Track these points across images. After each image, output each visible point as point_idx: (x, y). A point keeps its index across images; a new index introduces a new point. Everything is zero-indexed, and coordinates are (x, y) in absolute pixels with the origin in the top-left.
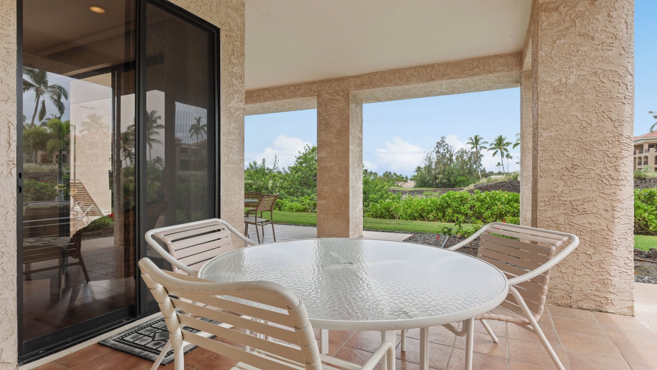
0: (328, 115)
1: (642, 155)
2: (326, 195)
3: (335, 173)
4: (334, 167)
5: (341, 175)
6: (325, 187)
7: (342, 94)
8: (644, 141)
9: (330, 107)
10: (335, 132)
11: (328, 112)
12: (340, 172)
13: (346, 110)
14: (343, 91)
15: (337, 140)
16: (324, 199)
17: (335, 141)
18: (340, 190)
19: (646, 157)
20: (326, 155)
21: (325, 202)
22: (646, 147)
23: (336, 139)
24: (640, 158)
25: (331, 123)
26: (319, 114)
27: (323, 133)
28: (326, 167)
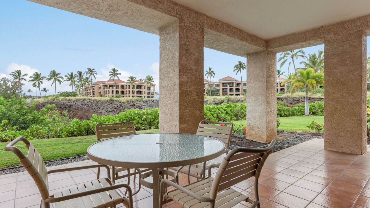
0: (189, 42)
1: (107, 90)
2: (187, 119)
3: (194, 97)
4: (193, 92)
5: (198, 99)
6: (186, 110)
7: (199, 27)
8: (107, 84)
9: (190, 34)
10: (194, 59)
11: (189, 39)
12: (197, 97)
13: (202, 42)
14: (200, 25)
15: (195, 68)
16: (185, 123)
17: (194, 67)
18: (198, 113)
19: (109, 91)
20: (187, 80)
21: (186, 125)
22: (108, 86)
23: (195, 66)
24: (106, 91)
25: (191, 50)
26: (180, 38)
27: (184, 58)
28: (187, 91)
